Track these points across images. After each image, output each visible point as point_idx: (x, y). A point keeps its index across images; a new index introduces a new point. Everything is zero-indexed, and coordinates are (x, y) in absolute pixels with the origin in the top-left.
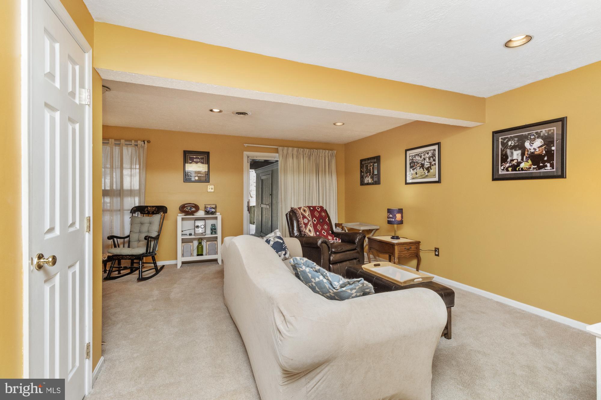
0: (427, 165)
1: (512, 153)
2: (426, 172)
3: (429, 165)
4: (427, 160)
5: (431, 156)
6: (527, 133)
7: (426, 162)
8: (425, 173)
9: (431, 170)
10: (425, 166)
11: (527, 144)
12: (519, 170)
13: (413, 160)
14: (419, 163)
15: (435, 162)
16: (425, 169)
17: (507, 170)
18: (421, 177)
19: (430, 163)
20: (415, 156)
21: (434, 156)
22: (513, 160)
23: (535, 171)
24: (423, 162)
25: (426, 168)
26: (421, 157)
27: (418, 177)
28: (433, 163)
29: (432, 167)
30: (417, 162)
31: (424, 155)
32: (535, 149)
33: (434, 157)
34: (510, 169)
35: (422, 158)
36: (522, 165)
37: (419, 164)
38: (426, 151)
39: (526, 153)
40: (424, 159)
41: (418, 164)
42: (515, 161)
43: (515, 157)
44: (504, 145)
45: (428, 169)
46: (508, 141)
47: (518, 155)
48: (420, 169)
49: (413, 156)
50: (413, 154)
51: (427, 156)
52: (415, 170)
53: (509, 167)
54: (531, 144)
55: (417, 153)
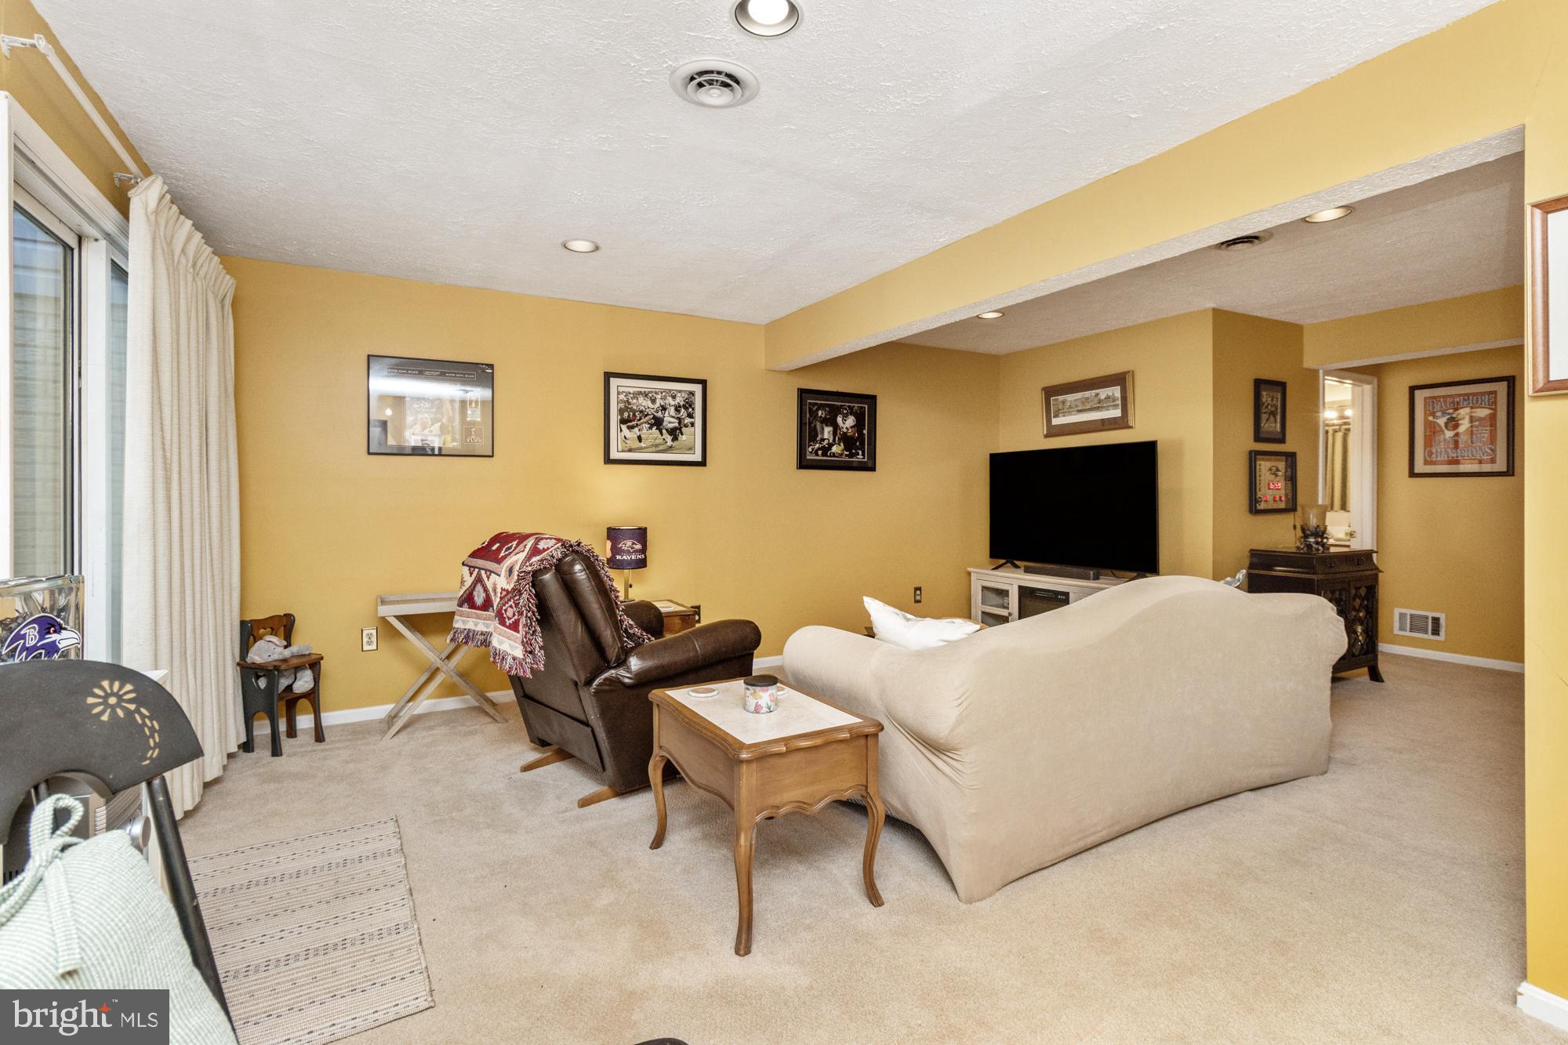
0: (670, 423)
1: (823, 429)
2: (669, 438)
3: (677, 425)
4: (672, 411)
5: (682, 403)
6: (840, 404)
7: (667, 414)
8: (664, 439)
9: (682, 434)
10: (664, 424)
11: (839, 419)
12: (830, 456)
13: (629, 403)
14: (648, 415)
15: (693, 420)
16: (664, 431)
17: (817, 455)
18: (654, 449)
19: (679, 419)
20: (636, 395)
21: (690, 406)
22: (823, 440)
23: (847, 459)
24: (659, 414)
25: (667, 430)
26: (653, 401)
27: (645, 448)
28: (688, 421)
29: (684, 429)
30: (641, 412)
31: (664, 398)
32: (847, 428)
33: (690, 410)
34: (820, 452)
35: (658, 405)
36: (835, 449)
37: (647, 418)
38: (670, 391)
39: (839, 431)
40: (664, 409)
41: (646, 416)
42: (826, 442)
43: (826, 436)
44: (813, 414)
45: (674, 433)
46: (817, 410)
47: (829, 432)
48: (651, 428)
49: (630, 393)
50: (632, 390)
51: (673, 403)
52: (636, 429)
53: (819, 449)
54: (844, 420)
55: (643, 390)
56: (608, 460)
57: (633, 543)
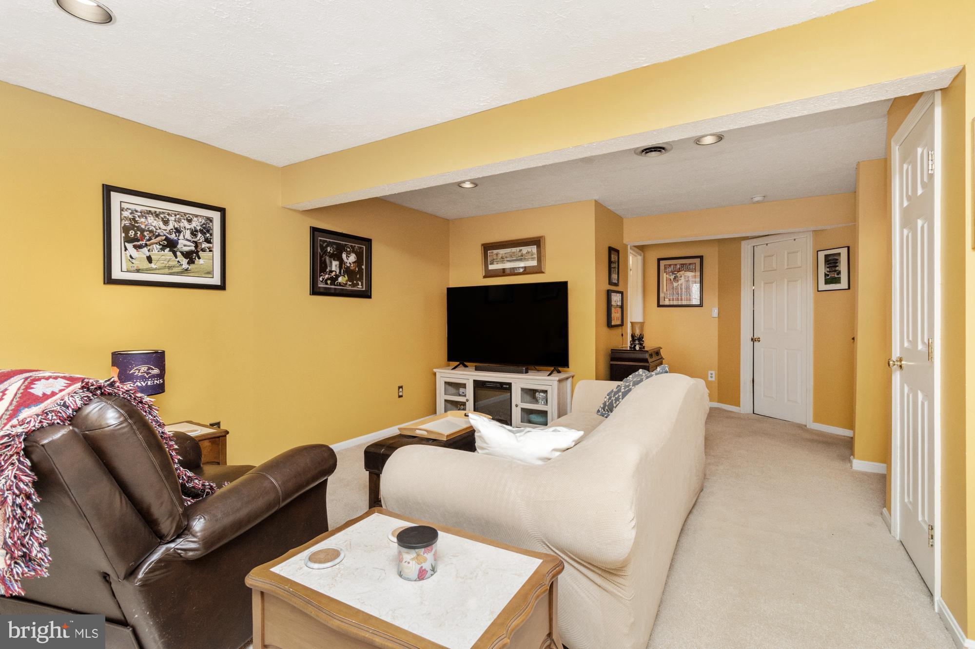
0: (185, 246)
1: (331, 262)
2: (184, 262)
3: (193, 248)
4: (188, 234)
5: (198, 228)
6: (344, 243)
7: (181, 237)
8: (178, 262)
9: (199, 258)
10: (179, 246)
11: (344, 256)
12: (337, 285)
13: (136, 222)
14: (159, 235)
15: (211, 245)
16: (179, 254)
17: (327, 284)
18: (167, 271)
19: (196, 243)
20: (145, 214)
21: (208, 231)
22: (331, 271)
23: (350, 288)
24: (173, 236)
25: (182, 253)
26: (166, 222)
27: (156, 269)
28: (205, 245)
29: (201, 253)
30: (151, 232)
31: (179, 221)
32: (350, 263)
33: (208, 235)
34: (329, 282)
35: (171, 226)
36: (340, 279)
37: (159, 239)
38: (185, 214)
39: (343, 266)
40: (178, 231)
41: (157, 236)
42: (334, 273)
43: (334, 268)
44: (323, 249)
45: (190, 256)
46: (327, 246)
47: (336, 266)
48: (163, 249)
49: (137, 211)
50: (139, 208)
51: (188, 226)
52: (145, 250)
53: (328, 279)
54: (348, 257)
55: (153, 210)
56: (109, 280)
57: (149, 369)
